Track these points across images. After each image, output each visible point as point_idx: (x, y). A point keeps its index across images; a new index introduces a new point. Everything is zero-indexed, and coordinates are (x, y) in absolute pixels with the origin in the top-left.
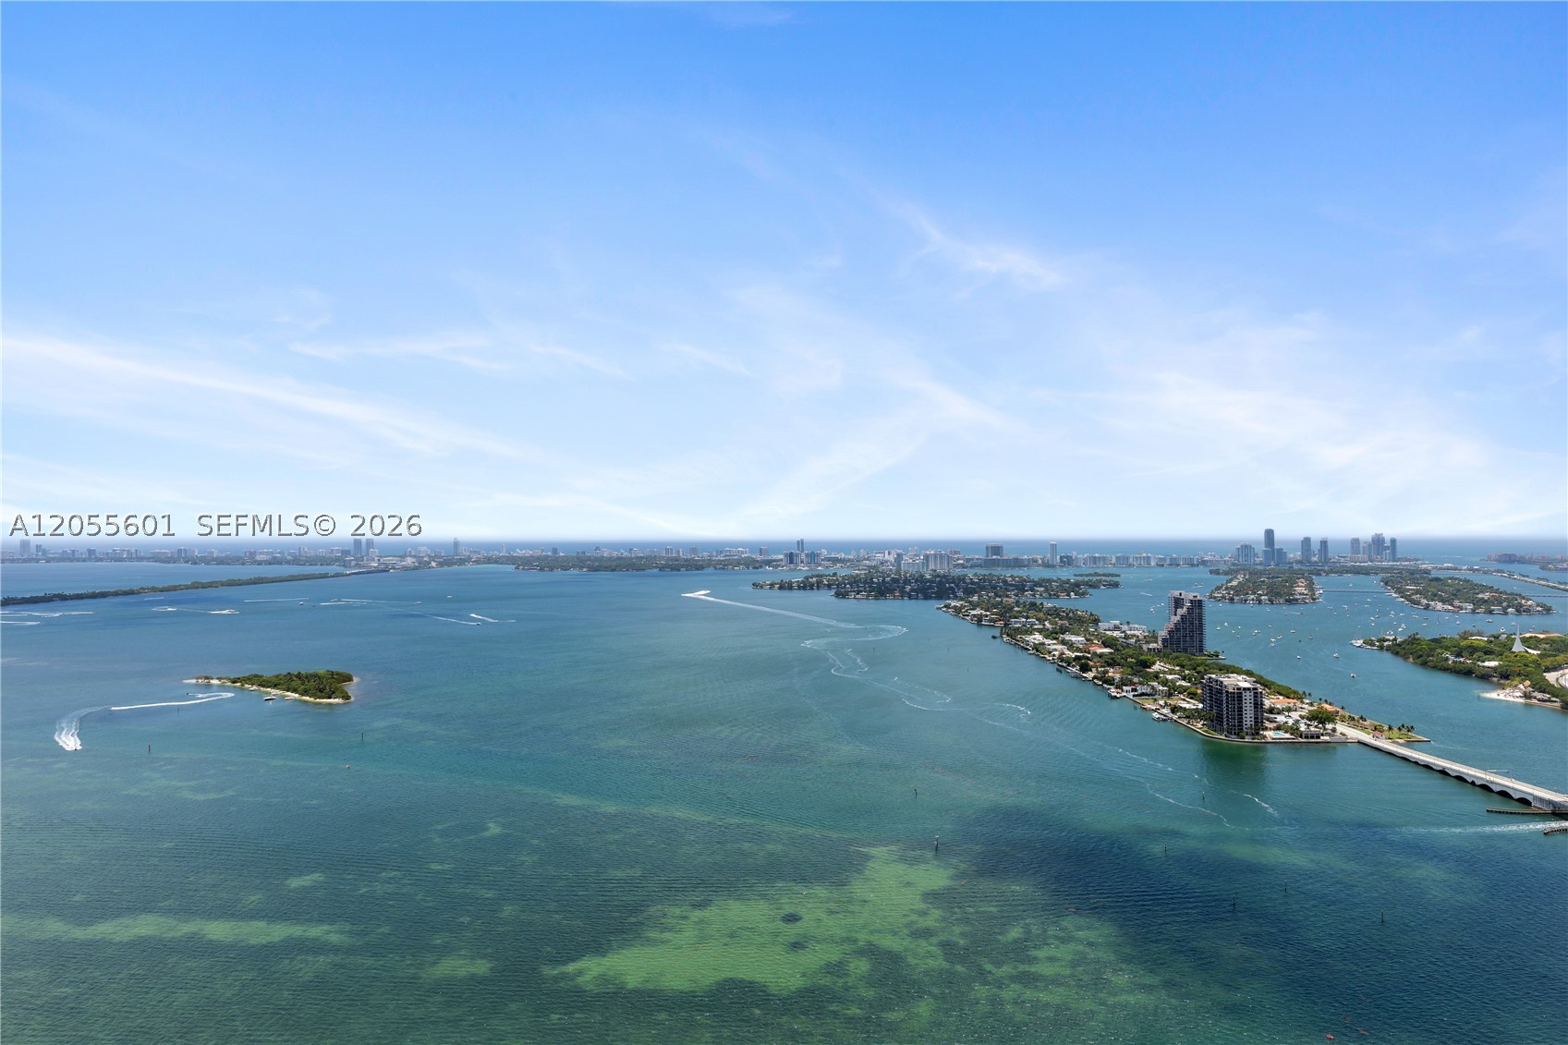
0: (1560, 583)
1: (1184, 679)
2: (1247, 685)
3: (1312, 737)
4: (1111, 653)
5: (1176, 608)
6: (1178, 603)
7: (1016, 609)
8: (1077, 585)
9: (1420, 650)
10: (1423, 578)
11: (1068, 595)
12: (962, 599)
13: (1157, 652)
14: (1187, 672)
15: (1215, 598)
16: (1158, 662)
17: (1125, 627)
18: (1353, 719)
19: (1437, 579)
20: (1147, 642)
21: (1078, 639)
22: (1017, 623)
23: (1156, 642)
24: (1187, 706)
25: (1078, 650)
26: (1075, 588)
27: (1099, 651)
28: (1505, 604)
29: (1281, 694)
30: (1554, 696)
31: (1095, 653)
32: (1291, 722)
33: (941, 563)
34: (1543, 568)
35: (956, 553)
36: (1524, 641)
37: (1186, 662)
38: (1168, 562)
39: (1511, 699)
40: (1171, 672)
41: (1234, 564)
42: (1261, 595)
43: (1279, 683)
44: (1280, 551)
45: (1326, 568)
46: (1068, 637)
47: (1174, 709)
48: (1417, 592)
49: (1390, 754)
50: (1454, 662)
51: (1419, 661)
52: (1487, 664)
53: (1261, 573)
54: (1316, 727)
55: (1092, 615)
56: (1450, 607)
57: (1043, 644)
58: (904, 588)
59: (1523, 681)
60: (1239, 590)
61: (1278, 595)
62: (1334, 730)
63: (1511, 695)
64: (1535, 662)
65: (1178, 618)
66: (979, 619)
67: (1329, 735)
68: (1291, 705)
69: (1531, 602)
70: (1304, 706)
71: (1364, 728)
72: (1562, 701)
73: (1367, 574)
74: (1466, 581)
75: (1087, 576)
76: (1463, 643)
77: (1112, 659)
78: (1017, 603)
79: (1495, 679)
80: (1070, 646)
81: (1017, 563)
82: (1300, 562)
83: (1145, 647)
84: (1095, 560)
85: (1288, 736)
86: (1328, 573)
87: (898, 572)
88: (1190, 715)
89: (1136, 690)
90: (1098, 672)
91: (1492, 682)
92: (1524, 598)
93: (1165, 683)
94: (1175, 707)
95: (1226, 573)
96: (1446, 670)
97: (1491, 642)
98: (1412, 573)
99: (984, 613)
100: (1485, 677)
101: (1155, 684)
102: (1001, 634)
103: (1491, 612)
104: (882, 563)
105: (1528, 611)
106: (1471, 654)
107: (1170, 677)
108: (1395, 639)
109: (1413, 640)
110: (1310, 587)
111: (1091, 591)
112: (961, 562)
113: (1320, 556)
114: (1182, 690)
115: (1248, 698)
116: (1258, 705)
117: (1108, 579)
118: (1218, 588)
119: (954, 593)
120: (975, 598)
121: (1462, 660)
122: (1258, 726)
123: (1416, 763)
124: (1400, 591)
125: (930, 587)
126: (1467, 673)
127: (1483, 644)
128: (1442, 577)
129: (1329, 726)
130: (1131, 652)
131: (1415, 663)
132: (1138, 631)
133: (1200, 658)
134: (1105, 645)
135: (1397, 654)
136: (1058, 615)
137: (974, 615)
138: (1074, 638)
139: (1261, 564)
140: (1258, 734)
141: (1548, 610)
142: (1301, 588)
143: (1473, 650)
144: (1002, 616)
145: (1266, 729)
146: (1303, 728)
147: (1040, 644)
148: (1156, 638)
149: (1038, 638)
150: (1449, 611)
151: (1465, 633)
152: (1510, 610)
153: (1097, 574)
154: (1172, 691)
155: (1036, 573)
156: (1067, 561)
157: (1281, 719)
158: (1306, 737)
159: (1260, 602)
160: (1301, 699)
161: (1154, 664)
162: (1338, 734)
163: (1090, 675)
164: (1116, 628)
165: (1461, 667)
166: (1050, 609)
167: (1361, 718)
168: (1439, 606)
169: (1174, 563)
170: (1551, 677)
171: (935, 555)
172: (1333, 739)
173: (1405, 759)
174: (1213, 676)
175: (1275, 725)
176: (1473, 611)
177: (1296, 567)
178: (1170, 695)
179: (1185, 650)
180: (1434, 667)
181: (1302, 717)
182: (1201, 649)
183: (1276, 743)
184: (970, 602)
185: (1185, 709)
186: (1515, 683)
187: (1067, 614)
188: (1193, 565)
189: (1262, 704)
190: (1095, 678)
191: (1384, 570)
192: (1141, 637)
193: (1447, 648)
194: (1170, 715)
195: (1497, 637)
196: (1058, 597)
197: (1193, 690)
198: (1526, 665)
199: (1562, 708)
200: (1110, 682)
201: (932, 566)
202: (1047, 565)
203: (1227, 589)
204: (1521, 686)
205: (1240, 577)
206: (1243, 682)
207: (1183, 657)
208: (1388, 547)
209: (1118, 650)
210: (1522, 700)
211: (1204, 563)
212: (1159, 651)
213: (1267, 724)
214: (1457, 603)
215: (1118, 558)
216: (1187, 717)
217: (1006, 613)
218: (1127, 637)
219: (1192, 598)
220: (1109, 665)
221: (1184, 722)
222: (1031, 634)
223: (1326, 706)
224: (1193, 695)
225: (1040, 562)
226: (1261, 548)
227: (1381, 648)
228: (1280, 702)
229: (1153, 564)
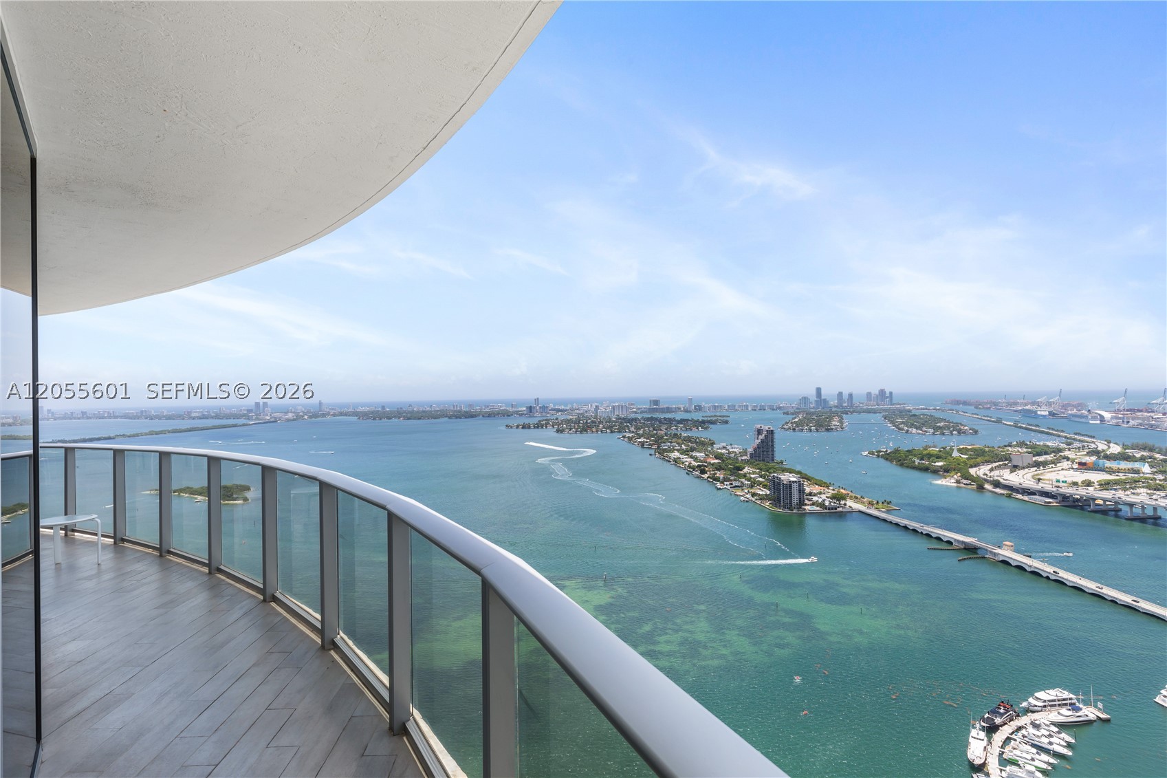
0: (984, 416)
1: (761, 477)
2: (795, 479)
3: (832, 509)
4: (719, 463)
5: (758, 435)
6: (759, 432)
7: (665, 437)
8: (703, 422)
9: (900, 457)
10: (906, 415)
11: (697, 429)
12: (633, 432)
13: (747, 462)
14: (763, 473)
15: (784, 429)
16: (747, 468)
17: (728, 447)
18: (857, 498)
19: (915, 415)
20: (741, 456)
21: (700, 455)
22: (665, 446)
23: (747, 456)
24: (761, 492)
25: (701, 461)
26: (703, 424)
27: (712, 461)
28: (951, 429)
29: (817, 484)
30: (973, 481)
31: (710, 463)
32: (820, 500)
33: (622, 411)
34: (976, 408)
35: (632, 404)
36: (960, 450)
37: (763, 467)
38: (759, 408)
39: (949, 484)
40: (754, 473)
41: (798, 409)
42: (811, 426)
43: (817, 478)
44: (825, 400)
45: (851, 410)
46: (694, 454)
47: (753, 495)
48: (902, 423)
49: (877, 518)
50: (919, 463)
51: (899, 463)
52: (937, 464)
53: (813, 413)
54: (835, 503)
55: (710, 440)
56: (920, 432)
57: (680, 458)
58: (598, 426)
59: (957, 473)
60: (798, 424)
61: (821, 426)
62: (845, 504)
63: (949, 482)
64: (964, 462)
65: (759, 441)
66: (643, 444)
67: (843, 507)
68: (822, 491)
69: (966, 428)
70: (829, 491)
71: (863, 503)
72: (977, 484)
73: (875, 413)
74: (931, 416)
75: (710, 417)
76: (925, 452)
77: (720, 466)
78: (666, 434)
79: (941, 473)
80: (696, 459)
81: (668, 410)
82: (837, 407)
83: (740, 459)
84: (715, 407)
85: (818, 508)
86: (852, 413)
87: (596, 417)
88: (762, 498)
89: (732, 484)
90: (710, 474)
91: (939, 475)
92: (962, 425)
93: (749, 480)
94: (754, 493)
95: (793, 414)
96: (914, 468)
97: (941, 451)
98: (901, 411)
99: (646, 440)
100: (935, 472)
101: (743, 480)
102: (655, 453)
103: (943, 434)
104: (586, 412)
105: (964, 433)
106: (929, 458)
107: (752, 476)
108: (886, 451)
109: (897, 451)
110: (841, 422)
111: (711, 426)
112: (635, 410)
113: (848, 403)
114: (760, 483)
115: (795, 487)
116: (801, 491)
117: (722, 419)
118: (787, 423)
119: (629, 429)
120: (641, 432)
121: (923, 462)
122: (801, 503)
123: (891, 522)
124: (893, 423)
125: (615, 426)
126: (925, 469)
127: (936, 452)
128: (917, 414)
129: (842, 502)
130: (731, 462)
131: (897, 465)
132: (737, 449)
133: (771, 464)
134: (716, 458)
135: (887, 459)
136: (690, 441)
137: (640, 442)
138: (698, 454)
139: (814, 408)
140: (801, 508)
141: (976, 432)
142: (835, 422)
143: (930, 456)
144: (656, 442)
145: (806, 505)
146: (827, 503)
147: (677, 458)
148: (747, 453)
149: (676, 454)
150: (919, 434)
151: (926, 446)
152: (954, 432)
153: (715, 416)
154: (753, 483)
155: (679, 416)
156: (699, 408)
157: (815, 499)
158: (829, 509)
159: (811, 430)
160: (828, 487)
161: (744, 468)
162: (847, 507)
163: (706, 476)
164: (724, 448)
165: (922, 466)
166: (685, 437)
167: (862, 497)
168: (914, 431)
169: (762, 409)
170: (972, 471)
171: (619, 406)
172: (844, 510)
173: (884, 520)
174: (776, 475)
175: (811, 502)
176: (933, 433)
177: (834, 409)
178: (752, 487)
179: (763, 460)
180: (907, 467)
181: (827, 497)
182: (773, 459)
183: (812, 513)
184: (638, 434)
185: (759, 494)
186: (951, 475)
187: (695, 440)
188: (773, 409)
189: (804, 490)
190: (708, 477)
191: (885, 410)
192: (738, 453)
193: (915, 455)
194: (751, 498)
195: (944, 449)
196: (691, 430)
197: (765, 483)
198: (959, 464)
199: (977, 488)
200: (717, 479)
201: (616, 413)
202: (686, 411)
203: (792, 423)
204: (955, 476)
205: (801, 416)
206: (793, 478)
207: (762, 465)
208: (888, 397)
209: (723, 461)
210: (955, 485)
211: (780, 408)
212: (748, 460)
213: (806, 502)
214: (924, 429)
215: (729, 406)
216: (761, 499)
217: (659, 440)
218: (729, 453)
219: (767, 429)
220: (718, 470)
221: (759, 502)
222: (673, 452)
223: (842, 491)
224: (765, 486)
225: (682, 409)
226: (813, 398)
227: (878, 456)
228: (816, 489)
229: (750, 409)
